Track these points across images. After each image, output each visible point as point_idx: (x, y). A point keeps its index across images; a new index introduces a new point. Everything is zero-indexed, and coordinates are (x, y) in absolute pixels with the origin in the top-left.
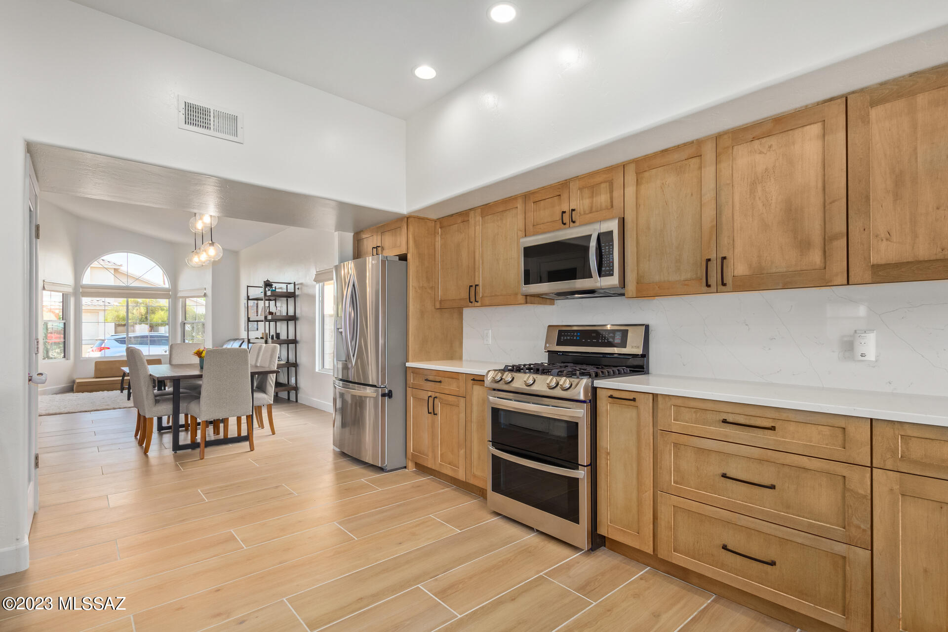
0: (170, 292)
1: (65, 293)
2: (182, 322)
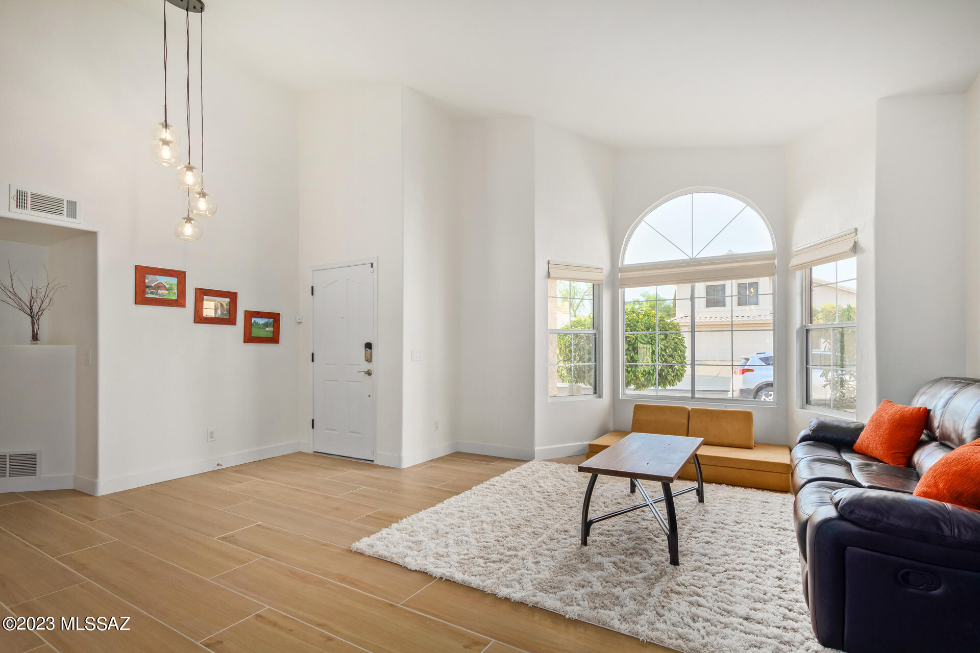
0: (774, 258)
1: (595, 282)
2: (802, 326)
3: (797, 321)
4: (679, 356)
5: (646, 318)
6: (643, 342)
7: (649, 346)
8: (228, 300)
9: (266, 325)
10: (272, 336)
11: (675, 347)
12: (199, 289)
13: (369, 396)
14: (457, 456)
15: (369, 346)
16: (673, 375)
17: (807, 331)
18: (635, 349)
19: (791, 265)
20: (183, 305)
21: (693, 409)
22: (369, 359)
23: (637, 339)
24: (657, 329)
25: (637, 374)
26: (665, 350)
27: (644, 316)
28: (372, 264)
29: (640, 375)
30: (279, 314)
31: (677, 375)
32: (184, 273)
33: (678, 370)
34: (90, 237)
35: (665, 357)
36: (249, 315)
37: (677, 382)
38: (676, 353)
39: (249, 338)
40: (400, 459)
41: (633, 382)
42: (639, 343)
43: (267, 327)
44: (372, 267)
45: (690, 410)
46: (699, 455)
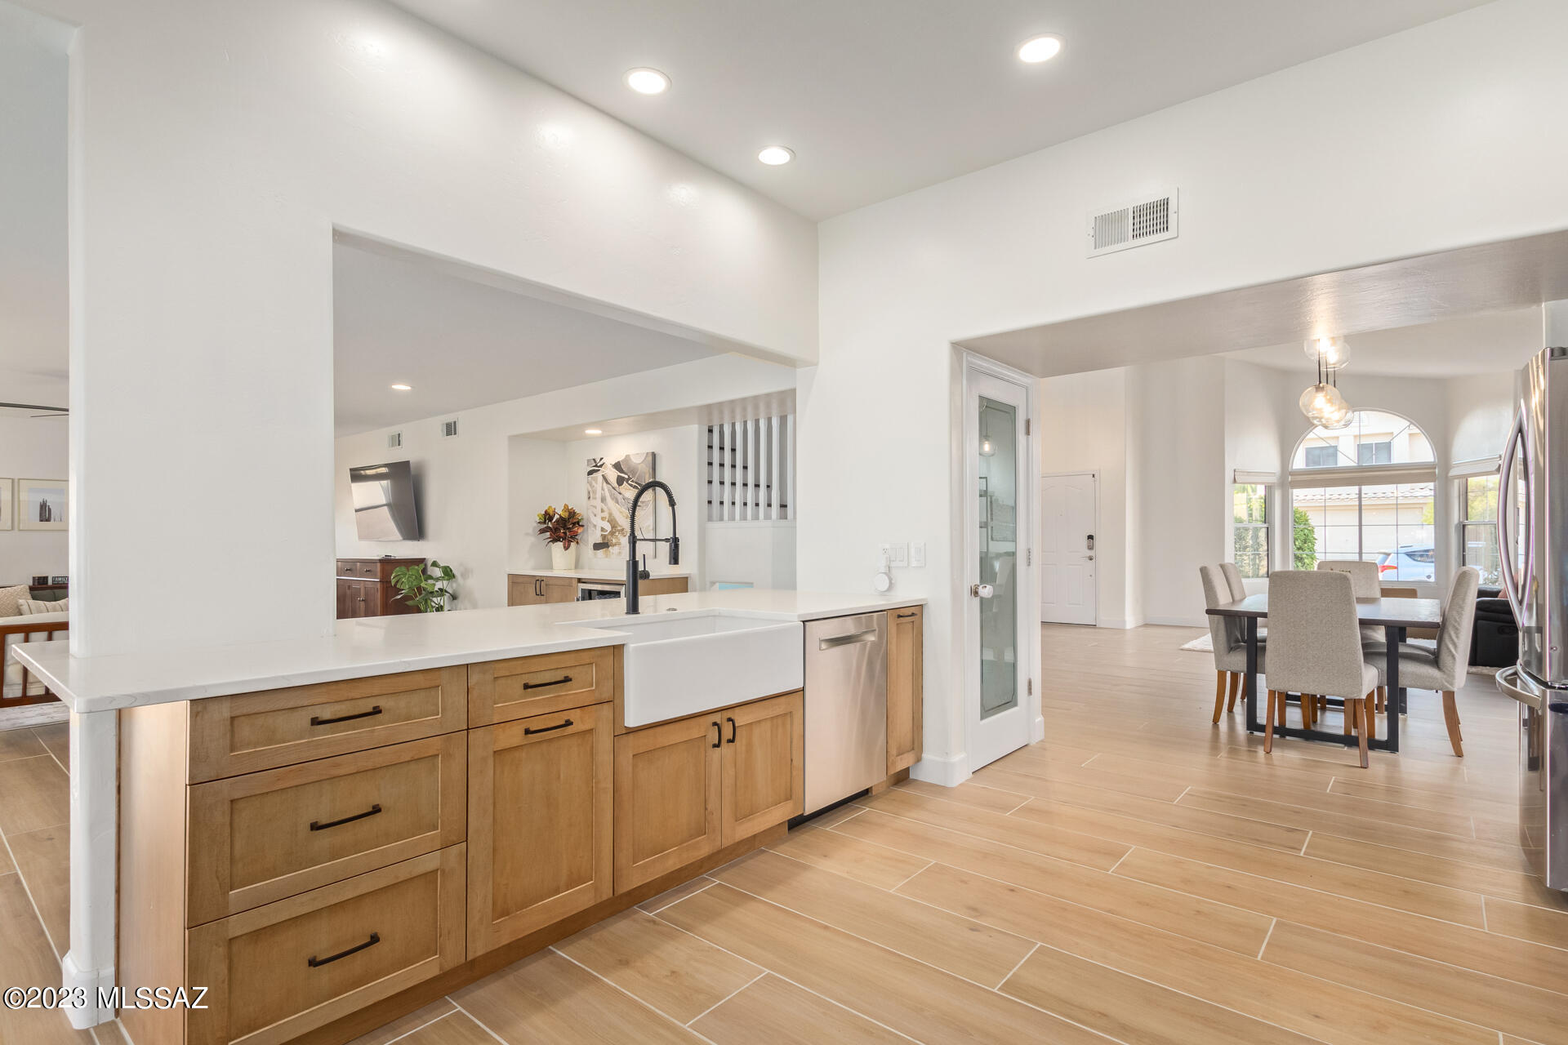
0: (1435, 468)
1: (1267, 485)
2: (1460, 522)
3: (1455, 517)
13: (1091, 576)
14: (1146, 625)
15: (1090, 537)
17: (1464, 526)
19: (1450, 474)
22: (1091, 548)
28: (1093, 476)
40: (1124, 622)
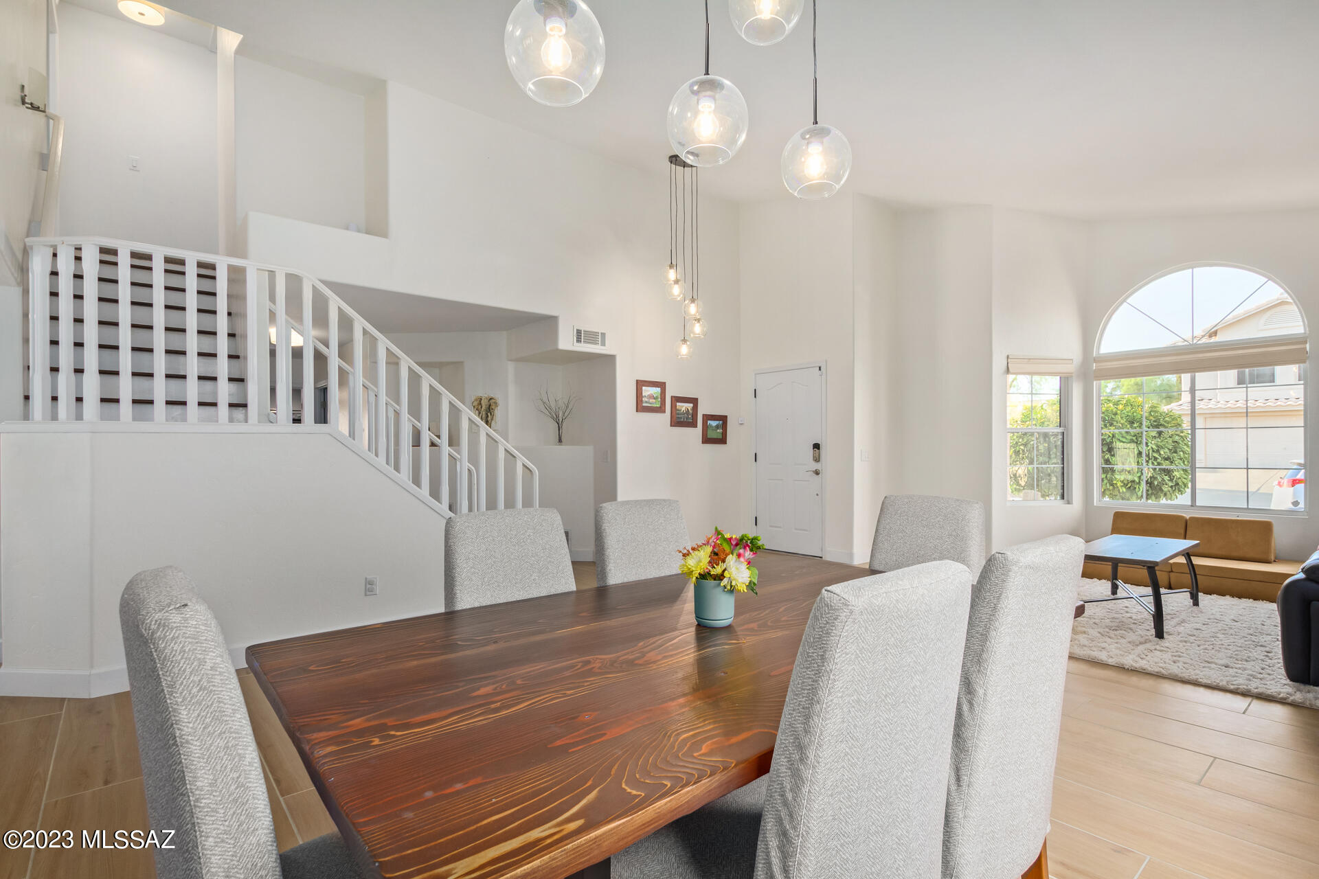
1: (1063, 375)
4: (1181, 459)
5: (1129, 408)
6: (1124, 440)
7: (1133, 446)
8: (691, 405)
9: (717, 427)
10: (721, 437)
11: (1175, 447)
12: (675, 397)
13: (817, 495)
15: (817, 446)
16: (1170, 484)
18: (1110, 450)
20: (664, 412)
21: (1190, 518)
22: (817, 459)
23: (1114, 436)
24: (1145, 423)
25: (1115, 482)
26: (1158, 451)
27: (1126, 405)
28: (820, 368)
29: (1119, 484)
30: (726, 417)
31: (1177, 484)
32: (665, 383)
33: (1180, 478)
34: (610, 359)
35: (1158, 460)
36: (707, 417)
37: (1177, 495)
38: (1175, 455)
39: (707, 440)
40: (851, 555)
41: (1107, 492)
42: (1118, 443)
43: (718, 428)
44: (820, 369)
45: (1188, 518)
46: (1197, 565)
